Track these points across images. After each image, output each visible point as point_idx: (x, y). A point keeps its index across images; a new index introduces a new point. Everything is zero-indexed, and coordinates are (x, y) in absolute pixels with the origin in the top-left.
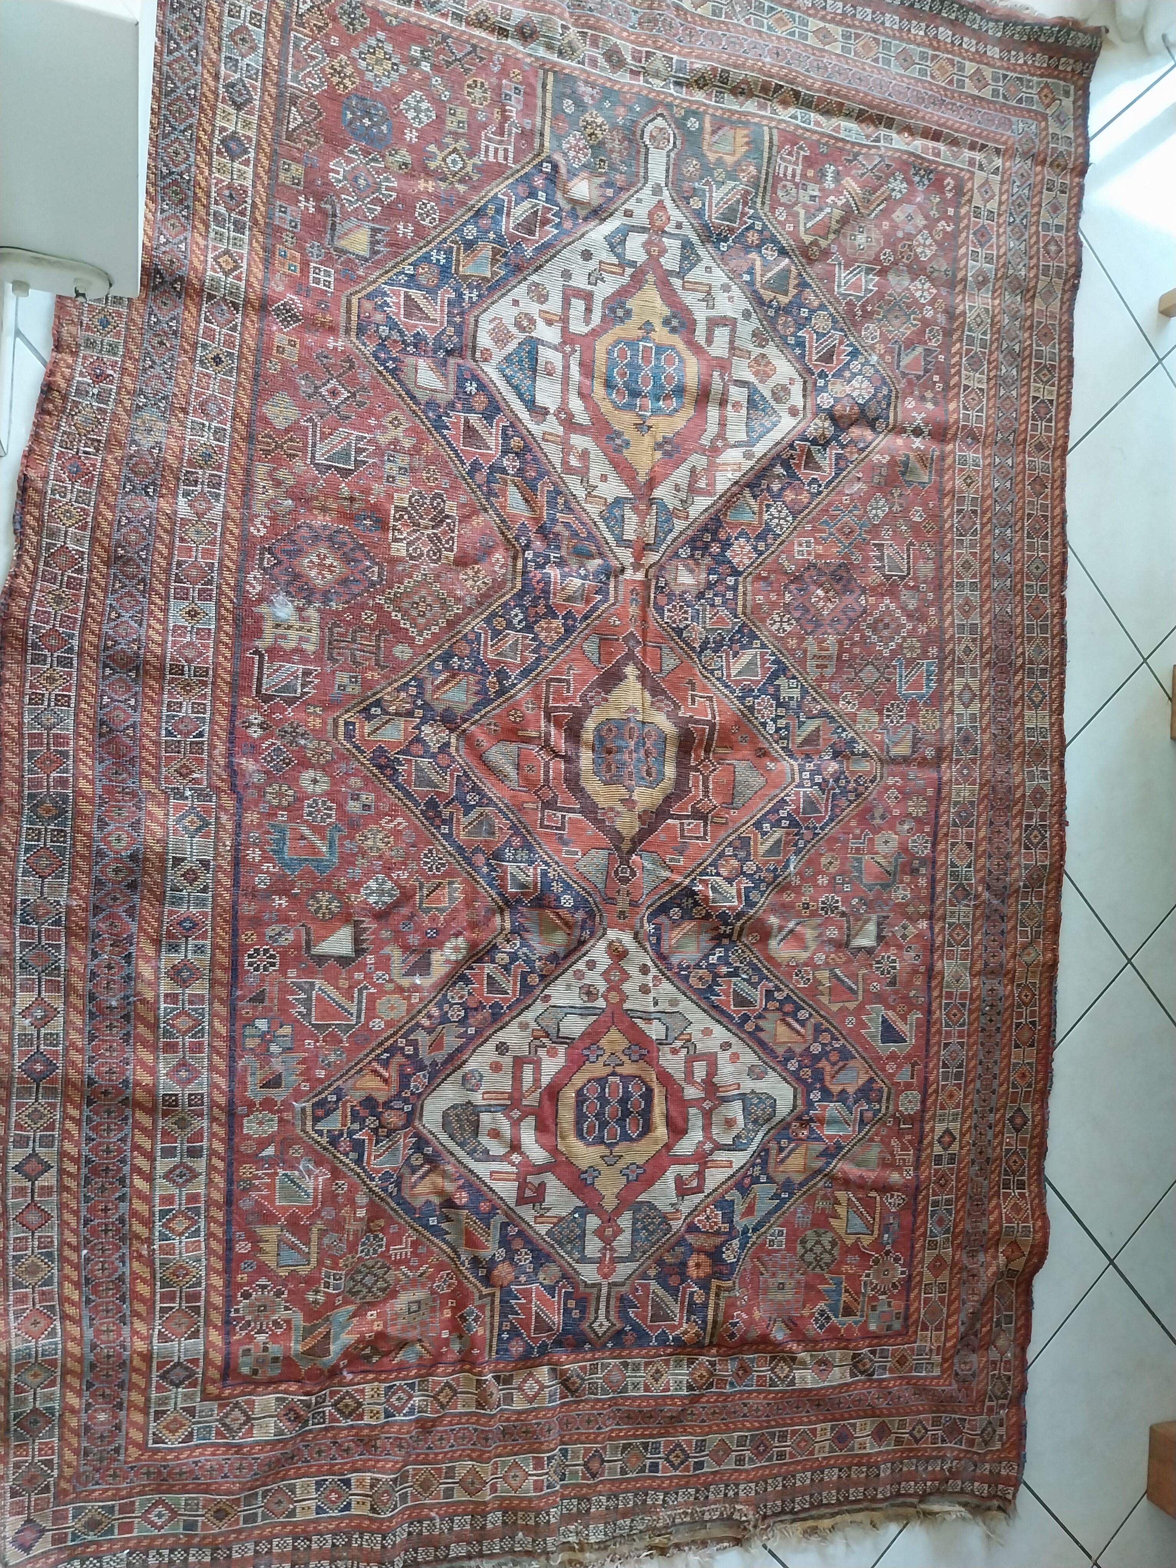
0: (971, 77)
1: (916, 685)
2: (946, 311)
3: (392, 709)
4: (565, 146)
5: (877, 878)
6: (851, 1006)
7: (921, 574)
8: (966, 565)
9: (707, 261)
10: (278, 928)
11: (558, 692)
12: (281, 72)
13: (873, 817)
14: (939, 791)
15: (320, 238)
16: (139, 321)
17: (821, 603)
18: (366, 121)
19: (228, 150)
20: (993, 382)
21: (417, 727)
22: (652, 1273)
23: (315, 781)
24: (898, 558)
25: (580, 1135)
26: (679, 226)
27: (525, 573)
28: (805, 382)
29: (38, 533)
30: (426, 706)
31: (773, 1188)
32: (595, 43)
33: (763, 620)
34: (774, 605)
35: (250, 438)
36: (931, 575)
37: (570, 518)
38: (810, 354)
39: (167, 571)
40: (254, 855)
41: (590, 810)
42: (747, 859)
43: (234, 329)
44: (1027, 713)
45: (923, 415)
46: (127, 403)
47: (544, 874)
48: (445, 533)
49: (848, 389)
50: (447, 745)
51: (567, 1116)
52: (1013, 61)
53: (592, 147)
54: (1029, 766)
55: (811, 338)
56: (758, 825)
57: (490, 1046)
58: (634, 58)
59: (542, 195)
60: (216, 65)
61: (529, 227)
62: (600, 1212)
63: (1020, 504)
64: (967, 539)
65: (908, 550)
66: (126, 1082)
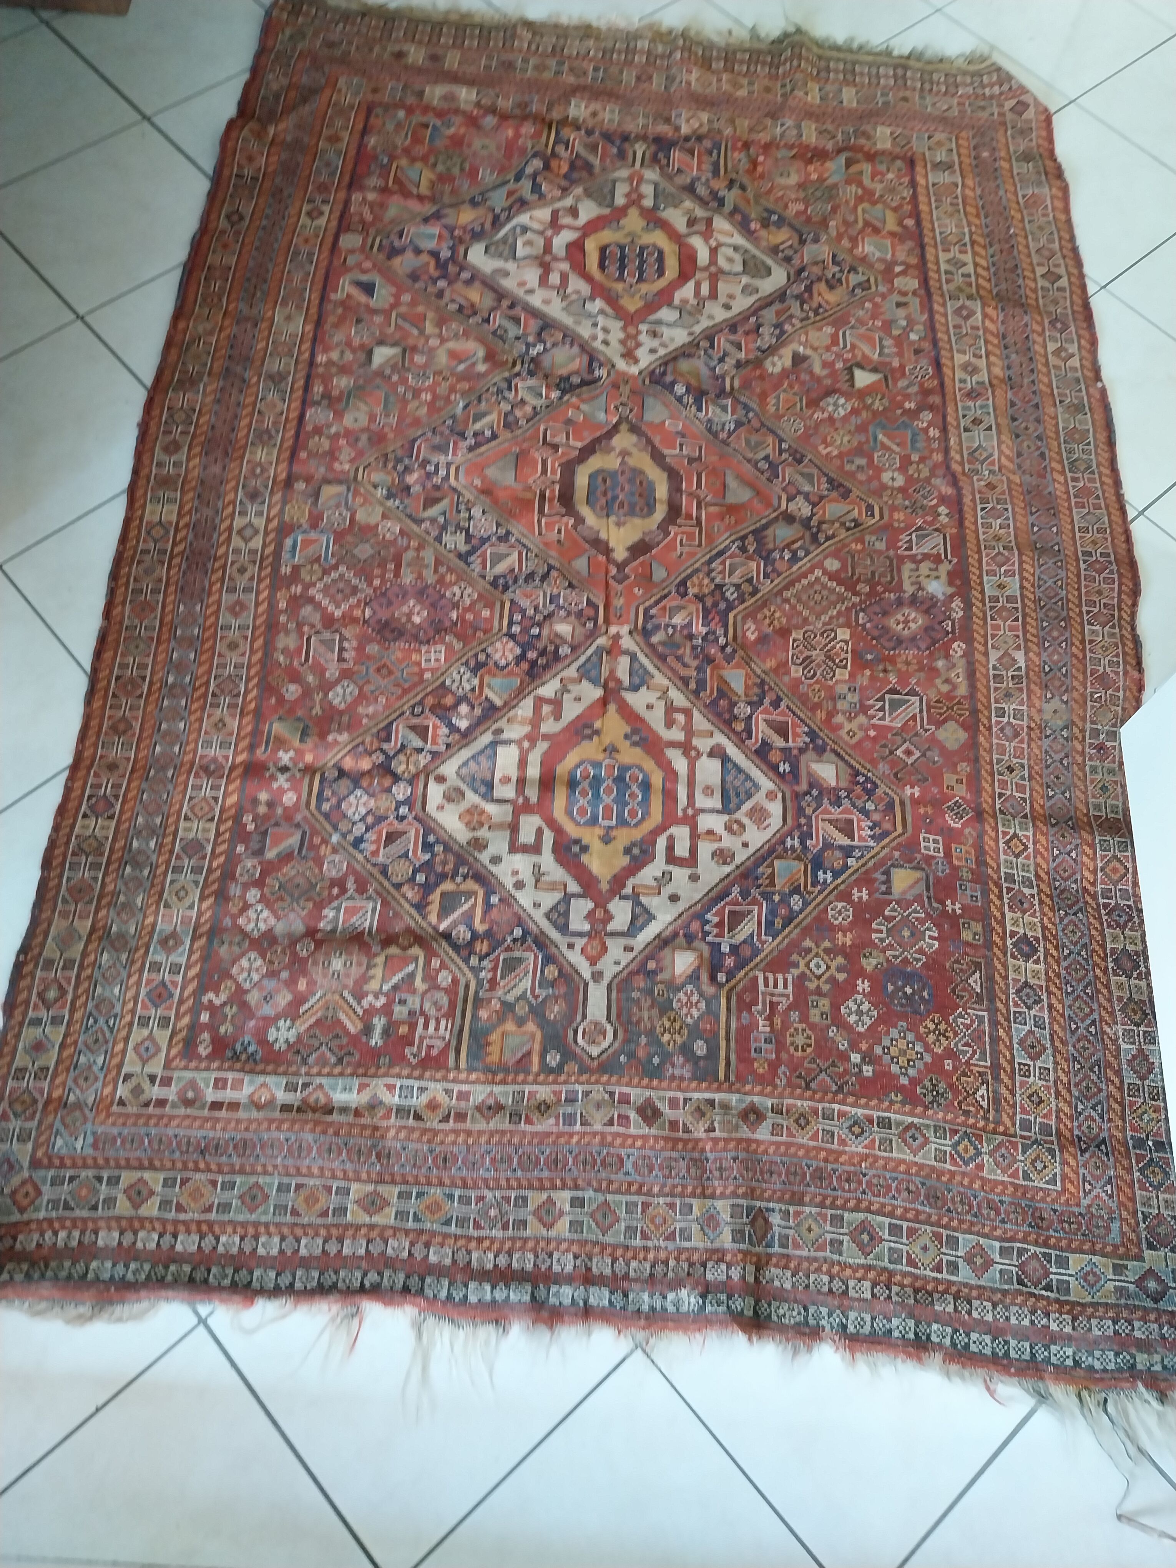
1: (309, 542)
2: (228, 899)
3: (837, 525)
4: (702, 1005)
5: (370, 394)
6: (403, 309)
7: (293, 636)
8: (233, 646)
9: (539, 914)
10: (909, 391)
11: (691, 538)
12: (995, 1024)
13: (369, 438)
14: (293, 454)
15: (938, 880)
16: (1078, 793)
17: (416, 610)
18: (909, 990)
19: (1030, 944)
21: (814, 514)
22: (598, 169)
23: (893, 479)
24: (322, 649)
25: (661, 252)
26: (570, 945)
27: (726, 626)
28: (424, 808)
29: (1122, 636)
30: (808, 527)
31: (487, 204)
32: (673, 1124)
33: (481, 596)
34: (468, 610)
35: (975, 712)
36: (282, 635)
37: (683, 672)
38: (417, 836)
39: (1025, 615)
40: (933, 432)
41: (657, 457)
42: (507, 414)
43: (1001, 795)
44: (174, 518)
45: (275, 785)
46: (1076, 730)
47: (699, 409)
48: (801, 652)
49: (372, 803)
50: (789, 500)
51: (671, 263)
52: (77, 1232)
53: (673, 1009)
54: (178, 474)
55: (415, 853)
56: (494, 436)
57: (735, 311)
58: (627, 1117)
59: (725, 948)
60: (1053, 1019)
61: (736, 919)
62: (642, 208)
63: (150, 708)
64: (229, 670)
65: (307, 658)
66: (1003, 310)
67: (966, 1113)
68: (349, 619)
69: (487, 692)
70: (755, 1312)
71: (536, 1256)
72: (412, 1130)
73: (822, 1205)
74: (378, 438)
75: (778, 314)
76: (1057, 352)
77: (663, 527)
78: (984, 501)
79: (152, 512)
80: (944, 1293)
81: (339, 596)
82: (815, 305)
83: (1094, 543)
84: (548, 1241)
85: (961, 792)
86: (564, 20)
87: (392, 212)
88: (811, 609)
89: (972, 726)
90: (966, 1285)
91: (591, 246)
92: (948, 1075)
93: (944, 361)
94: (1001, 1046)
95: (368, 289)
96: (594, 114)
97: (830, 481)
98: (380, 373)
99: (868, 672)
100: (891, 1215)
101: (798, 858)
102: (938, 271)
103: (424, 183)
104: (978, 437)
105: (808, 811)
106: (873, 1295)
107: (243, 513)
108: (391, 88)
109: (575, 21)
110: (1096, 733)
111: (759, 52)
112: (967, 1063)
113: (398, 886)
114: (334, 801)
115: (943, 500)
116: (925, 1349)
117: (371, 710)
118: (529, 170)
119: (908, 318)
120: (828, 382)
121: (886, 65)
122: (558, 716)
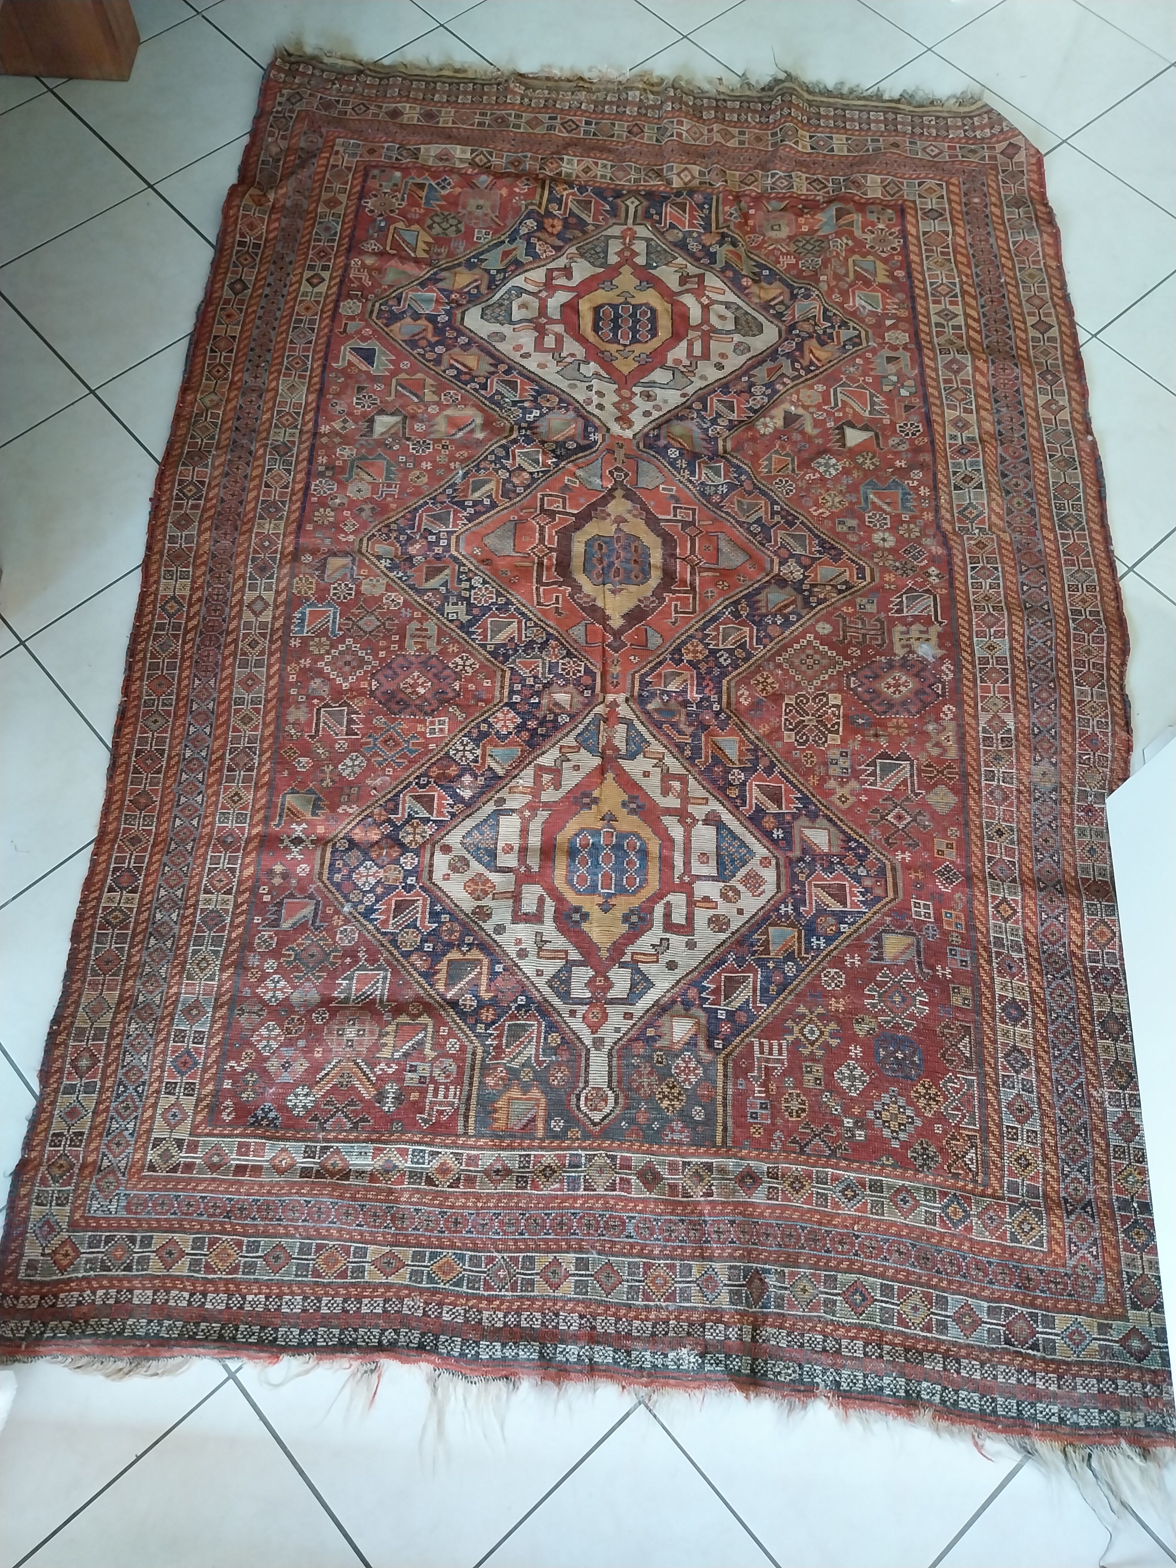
0: (182, 1254)
1: (316, 616)
2: (247, 969)
3: (829, 588)
4: (700, 1071)
5: (372, 464)
6: (403, 376)
7: (304, 708)
8: (246, 720)
9: (541, 983)
10: (900, 448)
11: (686, 605)
12: (983, 1087)
13: (373, 509)
14: (300, 527)
15: (928, 945)
16: (1066, 856)
17: (420, 681)
18: (900, 1055)
19: (1018, 1008)
21: (806, 577)
22: (590, 227)
23: (884, 540)
24: (331, 722)
25: (653, 311)
26: (573, 1013)
27: (720, 693)
28: (430, 878)
29: (1111, 696)
30: (800, 591)
31: (484, 265)
32: (673, 1188)
33: (483, 666)
34: (470, 680)
35: (965, 775)
36: (292, 709)
37: (679, 739)
38: (424, 906)
39: (1014, 676)
40: (924, 491)
41: (652, 522)
42: (505, 481)
43: (990, 859)
44: (187, 592)
45: (289, 857)
46: (1064, 793)
47: (693, 473)
48: (794, 717)
49: (381, 874)
50: (781, 564)
51: (664, 323)
52: (113, 1292)
53: (671, 1076)
54: (190, 549)
55: (422, 922)
56: (494, 505)
57: (728, 370)
58: (628, 1181)
59: (722, 1015)
60: (1040, 1082)
61: (732, 985)
62: (635, 266)
63: (169, 782)
64: (244, 743)
65: (317, 731)
66: (993, 363)
67: (956, 1176)
68: (357, 692)
69: (489, 761)
70: (752, 1370)
71: (544, 1315)
72: (426, 1193)
73: (815, 1266)
74: (381, 509)
75: (770, 372)
76: (1047, 405)
77: (658, 593)
78: (974, 560)
79: (165, 587)
80: (935, 1351)
81: (347, 669)
82: (806, 363)
83: (1084, 601)
84: (555, 1300)
85: (951, 855)
86: (556, 72)
87: (390, 277)
88: (803, 673)
89: (962, 790)
90: (954, 1344)
91: (585, 306)
92: (938, 1138)
93: (934, 417)
94: (990, 1110)
95: (368, 356)
96: (587, 170)
97: (822, 543)
98: (381, 443)
99: (859, 737)
100: (882, 1276)
101: (792, 925)
102: (928, 324)
103: (421, 245)
104: (968, 495)
105: (802, 877)
106: (865, 1354)
107: (253, 588)
108: (388, 149)
109: (567, 74)
110: (1084, 795)
111: (750, 100)
112: (957, 1126)
113: (407, 955)
114: (345, 872)
115: (933, 560)
116: (915, 1406)
117: (378, 781)
118: (524, 231)
119: (899, 374)
120: (820, 441)
121: (876, 109)
122: (557, 786)
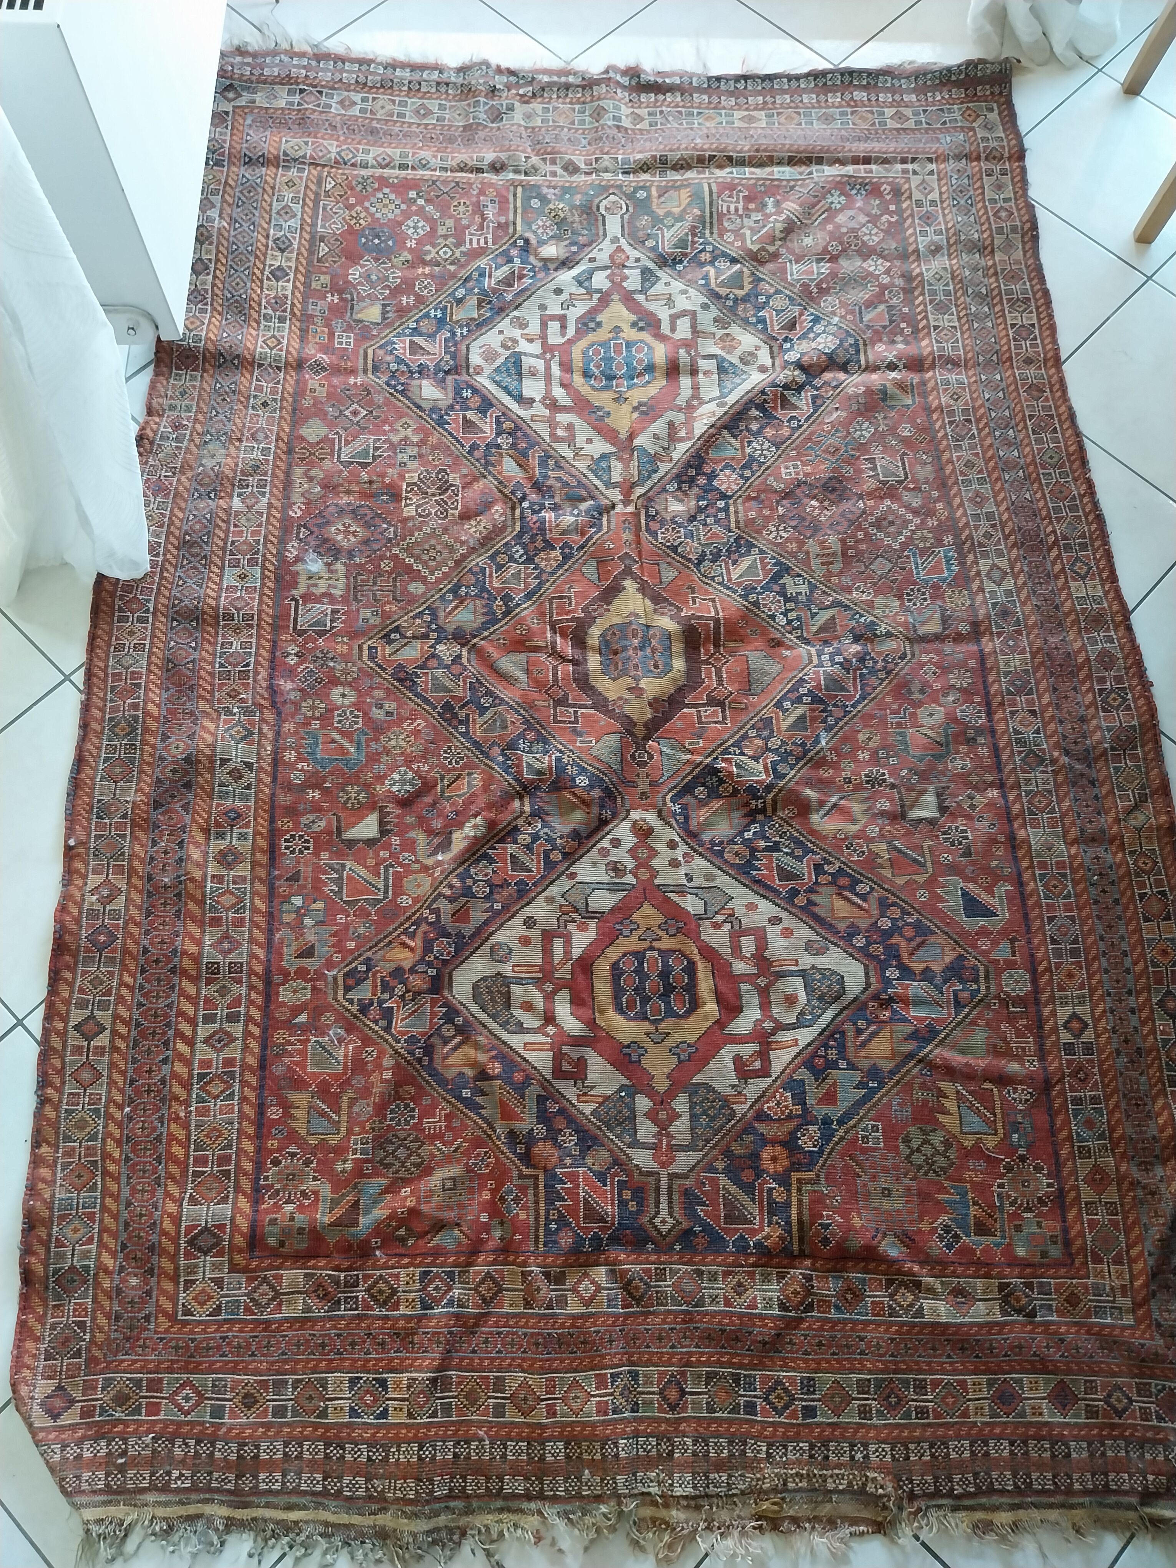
0: (891, 118)
1: (936, 569)
2: (903, 276)
3: (409, 634)
4: (534, 227)
5: (925, 748)
6: (921, 878)
7: (921, 478)
8: (969, 464)
9: (666, 279)
10: (311, 817)
11: (561, 607)
12: (313, 225)
13: (910, 692)
14: (983, 662)
15: (342, 316)
16: (208, 388)
17: (817, 511)
18: (376, 241)
19: (275, 276)
20: (964, 320)
21: (432, 646)
22: (720, 1165)
23: (343, 695)
24: (892, 467)
25: (620, 1010)
26: (638, 260)
27: (522, 518)
28: (770, 347)
30: (440, 629)
31: (858, 1076)
32: (553, 162)
33: (759, 532)
34: (768, 519)
35: (290, 451)
36: (932, 477)
37: (561, 474)
38: (773, 326)
39: (224, 549)
40: (290, 756)
41: (601, 704)
42: (771, 735)
43: (278, 383)
44: (1072, 584)
45: (895, 354)
46: (198, 441)
47: (559, 760)
48: (450, 497)
50: (459, 657)
51: (603, 989)
52: (930, 99)
53: (556, 224)
54: (1088, 632)
55: (771, 315)
57: (518, 921)
58: (586, 164)
59: (517, 260)
60: (267, 230)
61: (508, 282)
62: (651, 1093)
63: (1018, 408)
64: (965, 443)
65: (902, 459)
66: (175, 951)
67: (343, 175)
69: (737, 444)
74: (902, 694)
77: (590, 619)
79: (1096, 588)
85: (313, 383)
87: (979, 1040)
91: (710, 1009)
92: (353, 196)
94: (310, 213)
95: (972, 905)
98: (923, 778)
100: (404, 123)
101: (458, 322)
103: (952, 1106)
113: (778, 292)
115: (291, 672)
117: (835, 415)
122: (671, 423)
